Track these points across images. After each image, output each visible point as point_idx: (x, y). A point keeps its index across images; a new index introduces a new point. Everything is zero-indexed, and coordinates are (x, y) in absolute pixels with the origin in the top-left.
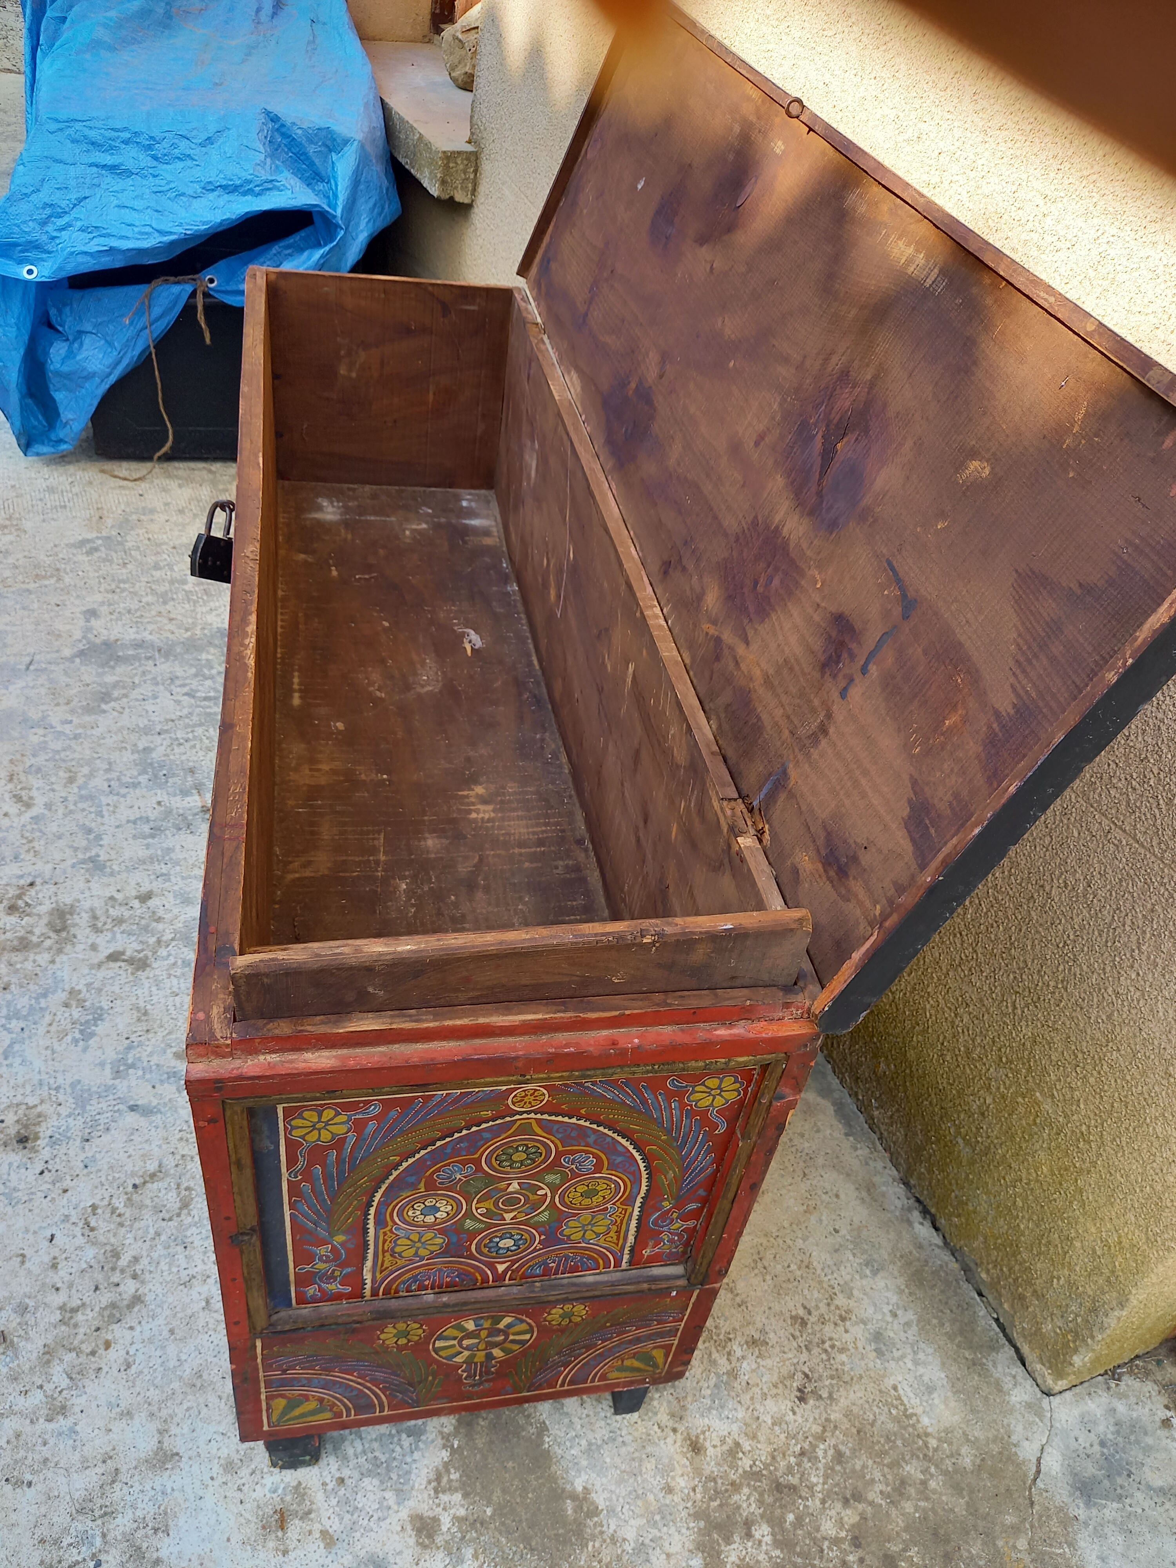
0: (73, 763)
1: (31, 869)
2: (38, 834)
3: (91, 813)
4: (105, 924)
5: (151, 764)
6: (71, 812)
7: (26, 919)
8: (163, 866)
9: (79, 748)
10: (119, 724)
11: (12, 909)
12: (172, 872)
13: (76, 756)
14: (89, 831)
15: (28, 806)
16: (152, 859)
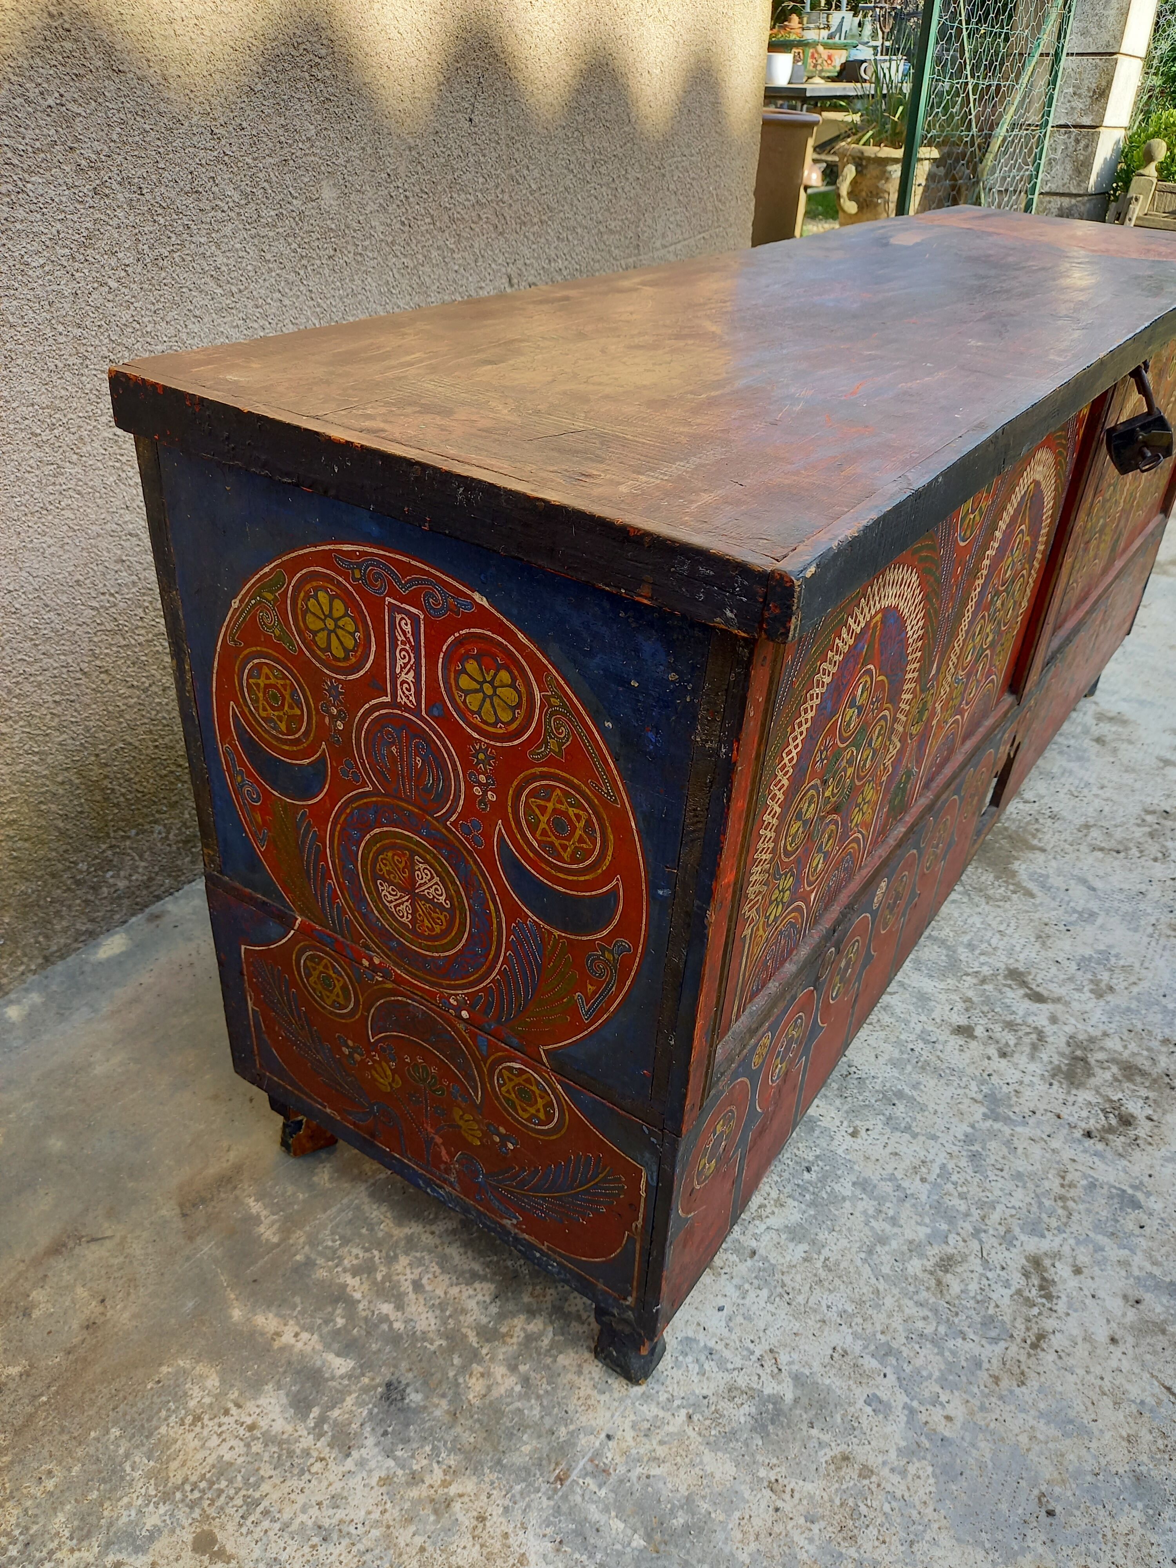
0: (924, 1295)
1: (1081, 1157)
2: (1047, 1203)
3: (955, 1184)
4: (1028, 1034)
5: (813, 1204)
6: (981, 1205)
7: (1115, 1098)
8: (918, 1049)
9: (897, 1322)
10: (797, 1326)
11: (1127, 1121)
12: (913, 1037)
13: (911, 1309)
14: (974, 1157)
15: (1036, 1262)
16: (924, 1067)
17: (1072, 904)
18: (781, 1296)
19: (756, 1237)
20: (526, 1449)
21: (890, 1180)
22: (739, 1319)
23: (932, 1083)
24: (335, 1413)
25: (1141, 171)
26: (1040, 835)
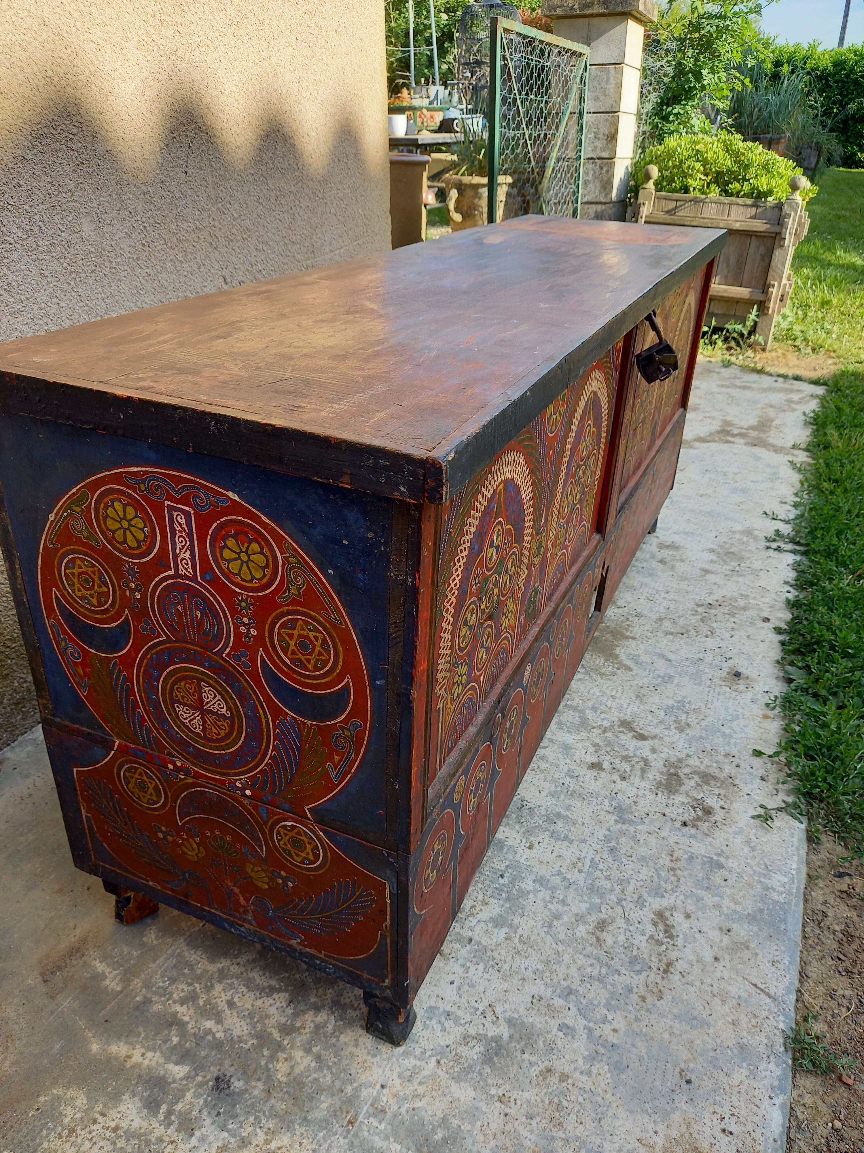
0: (589, 949)
1: (682, 840)
2: (663, 874)
3: (601, 870)
4: (638, 762)
5: (508, 899)
6: (621, 882)
7: (699, 797)
8: (567, 783)
9: (573, 971)
10: (505, 985)
11: (708, 811)
12: (563, 775)
13: (581, 960)
14: (612, 850)
15: (660, 915)
16: (572, 794)
17: (657, 672)
18: (493, 966)
19: (471, 929)
20: (324, 1106)
21: (558, 875)
22: (466, 988)
23: (579, 804)
24: (179, 1106)
25: (644, 186)
26: (631, 629)
